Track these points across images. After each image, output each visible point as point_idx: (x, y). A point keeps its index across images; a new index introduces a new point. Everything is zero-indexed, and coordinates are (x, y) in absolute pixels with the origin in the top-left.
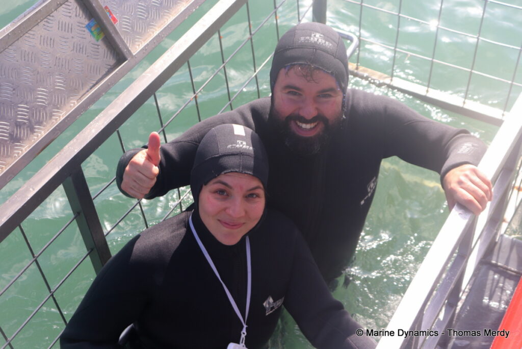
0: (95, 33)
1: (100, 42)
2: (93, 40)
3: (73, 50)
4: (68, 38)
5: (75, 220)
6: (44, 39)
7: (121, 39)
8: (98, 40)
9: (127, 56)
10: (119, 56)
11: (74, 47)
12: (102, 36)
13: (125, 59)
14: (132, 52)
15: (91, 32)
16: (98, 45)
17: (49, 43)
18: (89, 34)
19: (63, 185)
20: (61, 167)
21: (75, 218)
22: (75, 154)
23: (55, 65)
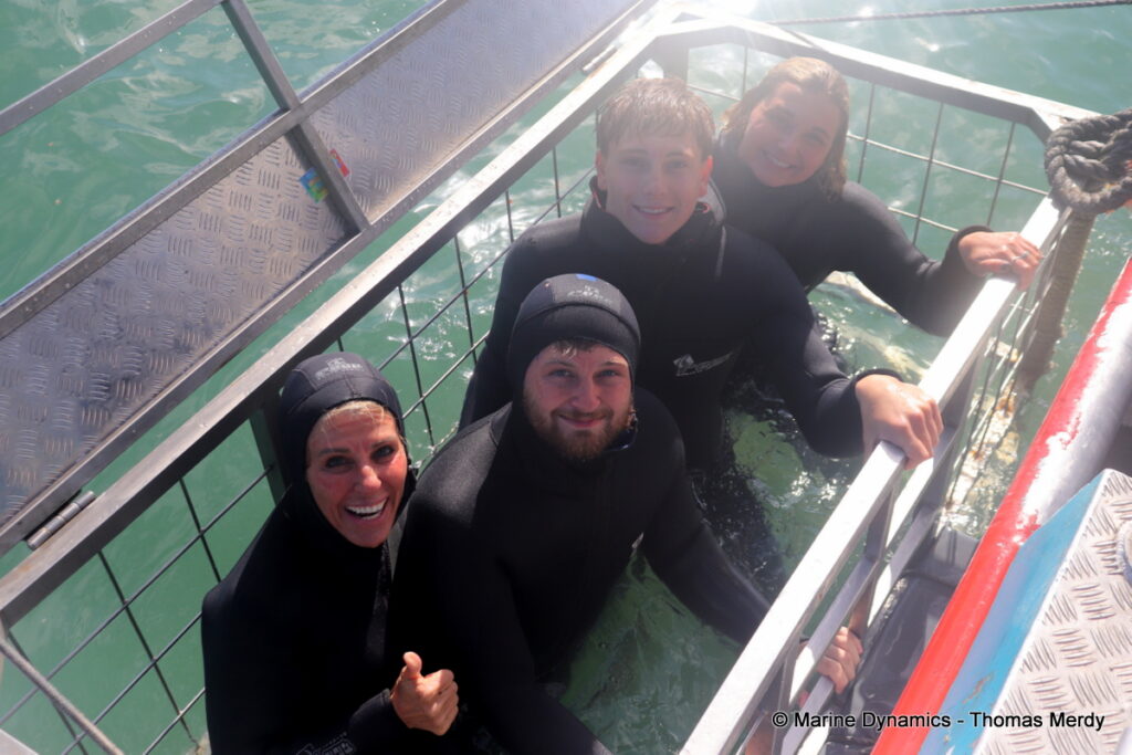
0: (314, 189)
1: (321, 204)
2: (310, 200)
3: (279, 214)
4: (271, 197)
5: (265, 478)
6: (236, 197)
7: (353, 200)
8: (317, 201)
9: (360, 226)
10: (348, 226)
11: (280, 210)
12: (323, 195)
13: (357, 231)
14: (369, 219)
15: (308, 188)
16: (317, 209)
17: (243, 203)
18: (305, 192)
19: (251, 422)
20: (248, 394)
21: (266, 474)
22: (272, 373)
23: (250, 237)
